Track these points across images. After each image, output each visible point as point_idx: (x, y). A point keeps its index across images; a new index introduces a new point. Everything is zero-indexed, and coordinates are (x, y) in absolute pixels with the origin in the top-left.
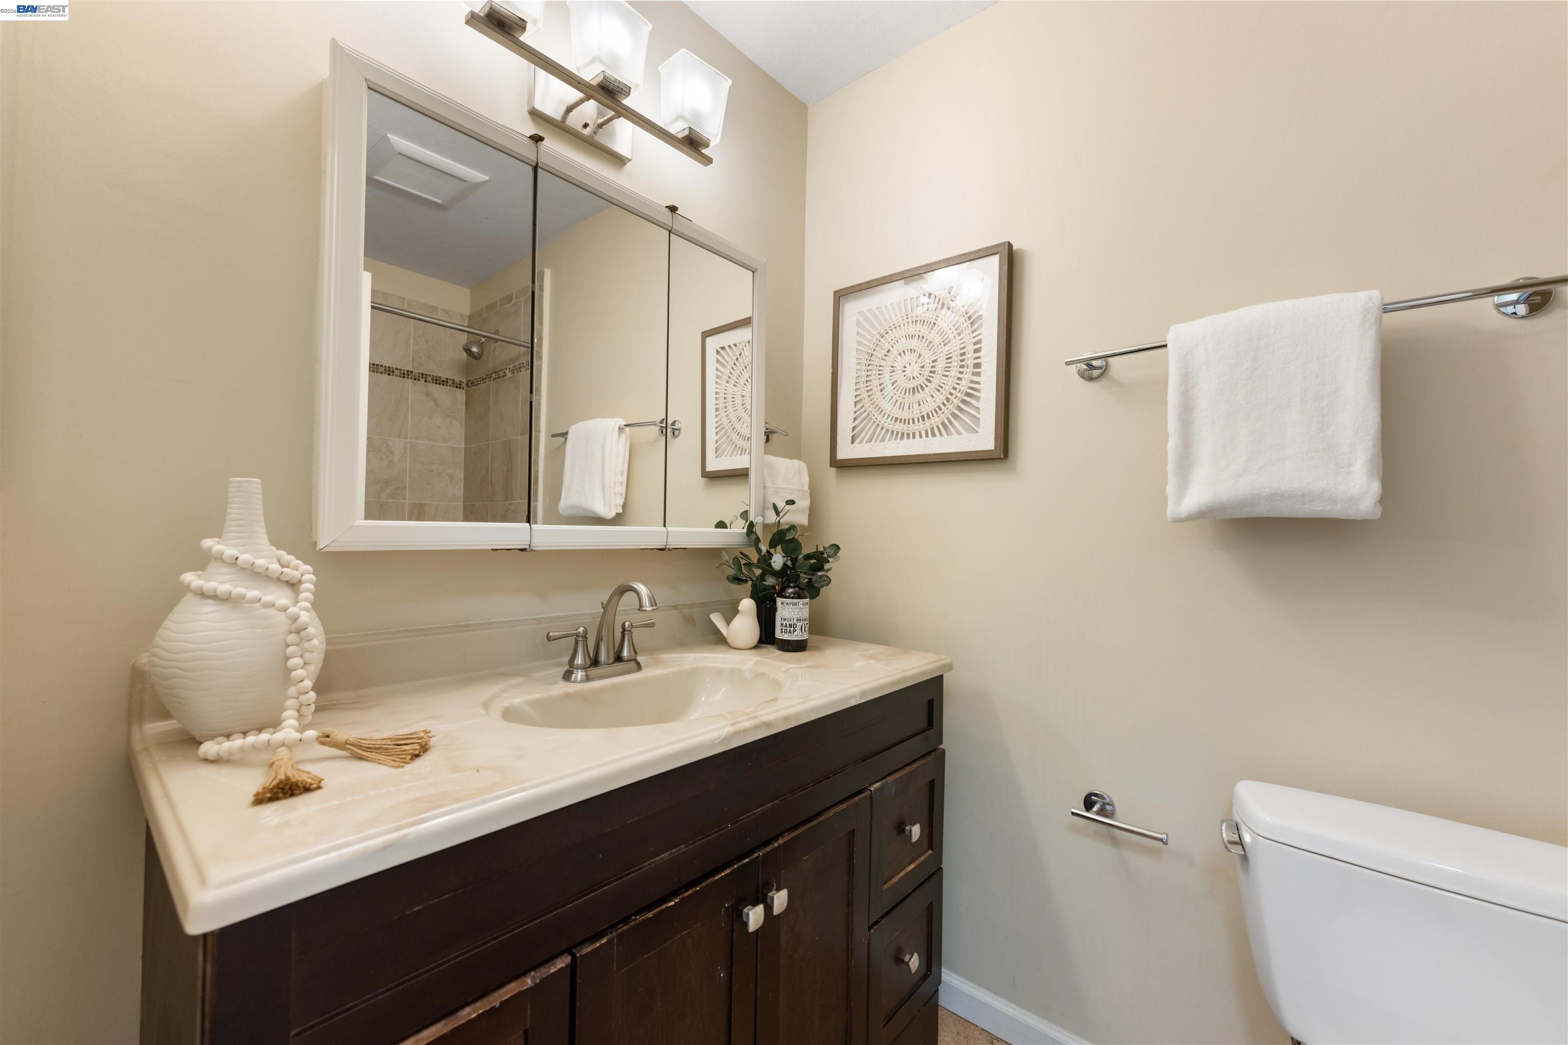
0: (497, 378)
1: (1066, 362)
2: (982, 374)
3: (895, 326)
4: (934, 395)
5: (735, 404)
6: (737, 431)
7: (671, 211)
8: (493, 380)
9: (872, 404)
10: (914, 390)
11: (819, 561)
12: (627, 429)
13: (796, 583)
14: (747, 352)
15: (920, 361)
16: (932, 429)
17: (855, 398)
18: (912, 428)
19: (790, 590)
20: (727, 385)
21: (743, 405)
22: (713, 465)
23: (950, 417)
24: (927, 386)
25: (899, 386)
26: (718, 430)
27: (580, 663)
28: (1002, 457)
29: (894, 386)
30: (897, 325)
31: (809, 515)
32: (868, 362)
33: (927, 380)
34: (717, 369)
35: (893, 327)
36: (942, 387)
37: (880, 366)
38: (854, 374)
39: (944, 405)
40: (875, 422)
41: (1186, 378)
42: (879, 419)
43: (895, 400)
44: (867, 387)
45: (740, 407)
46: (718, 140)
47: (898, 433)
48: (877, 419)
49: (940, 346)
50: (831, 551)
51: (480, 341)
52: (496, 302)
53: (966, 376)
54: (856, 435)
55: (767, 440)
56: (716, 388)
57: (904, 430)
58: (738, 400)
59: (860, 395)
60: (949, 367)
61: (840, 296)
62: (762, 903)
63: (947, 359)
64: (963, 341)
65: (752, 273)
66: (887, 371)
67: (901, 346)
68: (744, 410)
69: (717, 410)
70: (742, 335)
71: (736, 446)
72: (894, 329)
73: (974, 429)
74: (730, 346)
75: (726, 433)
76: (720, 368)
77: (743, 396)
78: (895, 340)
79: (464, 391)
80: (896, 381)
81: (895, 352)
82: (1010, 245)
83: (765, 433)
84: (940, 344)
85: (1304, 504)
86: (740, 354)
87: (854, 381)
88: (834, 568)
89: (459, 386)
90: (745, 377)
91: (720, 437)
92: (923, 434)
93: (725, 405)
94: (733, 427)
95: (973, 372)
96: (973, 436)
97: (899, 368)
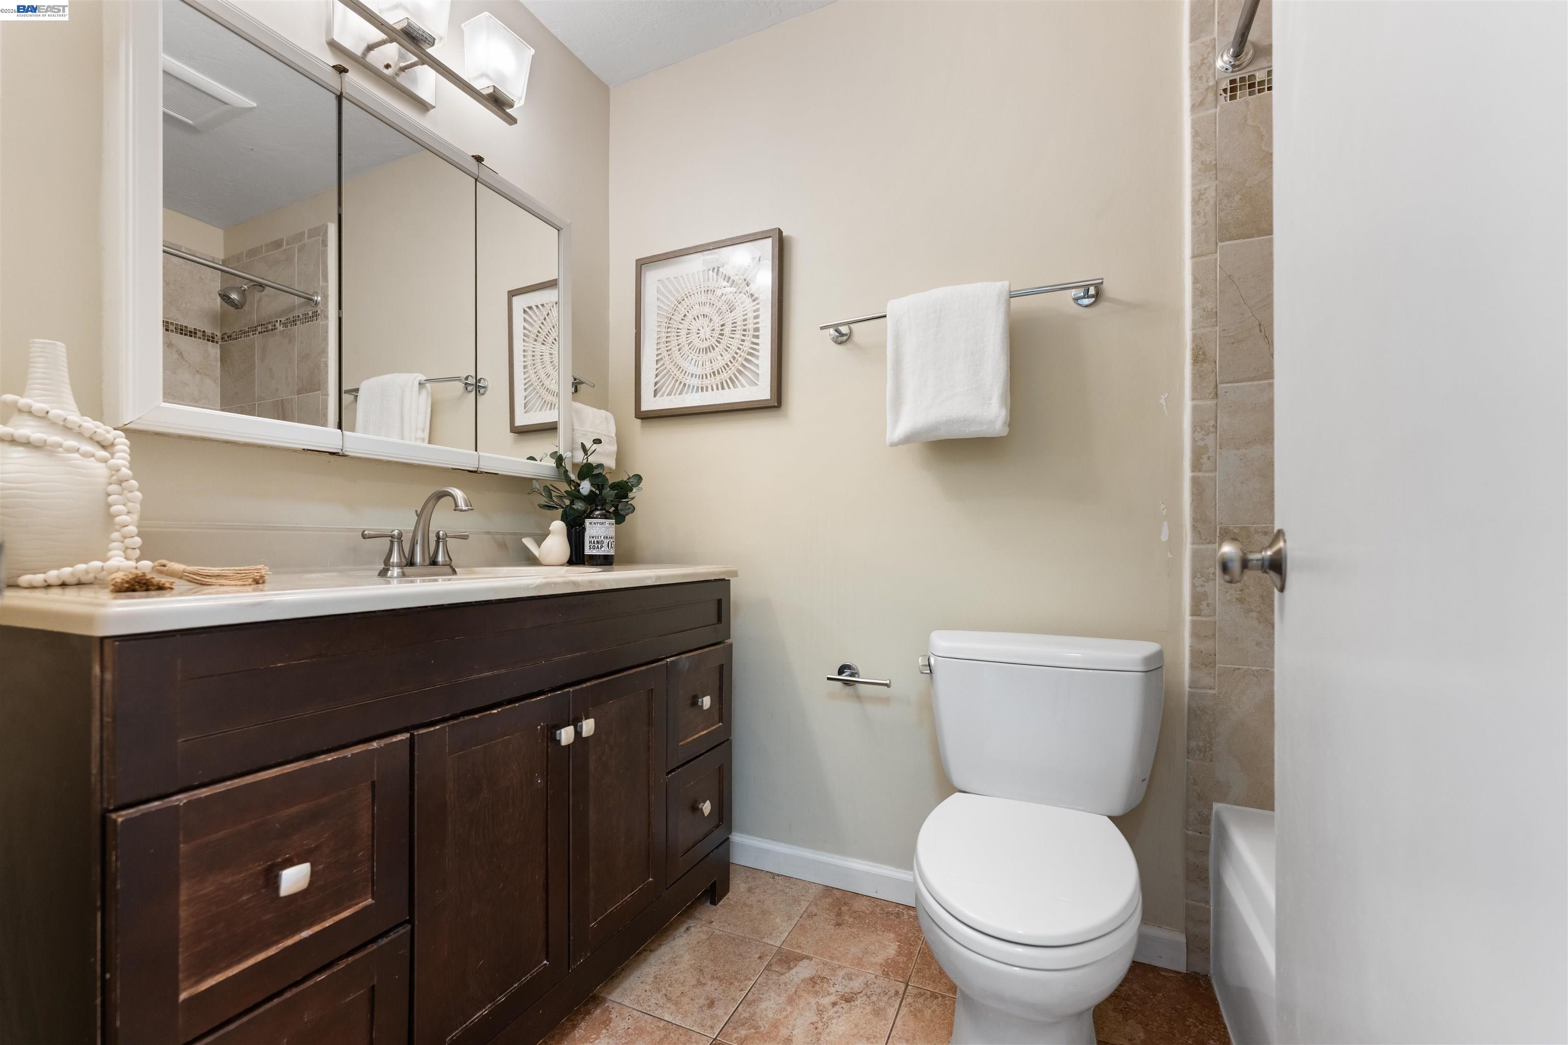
0: (264, 332)
1: (821, 327)
2: (760, 337)
3: (690, 294)
4: (723, 354)
5: (543, 361)
6: (545, 387)
7: (477, 161)
8: (259, 333)
9: (671, 362)
10: (707, 350)
11: (623, 490)
12: (428, 385)
13: (602, 507)
14: (554, 313)
15: (711, 325)
16: (722, 383)
17: (657, 357)
18: (706, 382)
19: (598, 513)
20: (535, 343)
21: (551, 362)
22: (521, 420)
23: (736, 372)
24: (717, 346)
25: (694, 346)
26: (526, 386)
27: (395, 561)
28: (776, 404)
29: (690, 346)
30: (691, 294)
31: (616, 459)
32: (667, 325)
33: (717, 341)
34: (525, 328)
35: (688, 295)
36: (729, 348)
37: (678, 329)
38: (656, 336)
39: (731, 363)
40: (674, 377)
41: (897, 338)
42: (677, 375)
43: (691, 358)
44: (667, 347)
45: (549, 364)
46: (522, 103)
47: (693, 386)
48: (676, 375)
49: (727, 312)
50: (633, 480)
51: (241, 287)
52: (261, 247)
53: (748, 338)
54: (658, 389)
55: (576, 391)
56: (524, 346)
57: (698, 384)
58: (547, 358)
59: (661, 354)
60: (735, 331)
61: (642, 264)
62: (573, 725)
63: (733, 324)
64: (745, 308)
65: (557, 231)
66: (684, 333)
67: (695, 312)
68: (552, 367)
69: (525, 367)
70: (549, 296)
71: (545, 401)
72: (689, 297)
73: (754, 382)
74: (537, 306)
75: (535, 389)
76: (527, 326)
77: (551, 354)
78: (690, 306)
79: (218, 345)
80: (691, 342)
81: (690, 317)
82: (780, 232)
83: (573, 384)
84: (727, 311)
85: (966, 427)
86: (548, 314)
87: (655, 341)
88: (638, 496)
89: (212, 339)
90: (553, 336)
91: (529, 393)
92: (715, 388)
93: (533, 362)
94: (542, 383)
95: (753, 335)
96: (755, 388)
97: (694, 330)
